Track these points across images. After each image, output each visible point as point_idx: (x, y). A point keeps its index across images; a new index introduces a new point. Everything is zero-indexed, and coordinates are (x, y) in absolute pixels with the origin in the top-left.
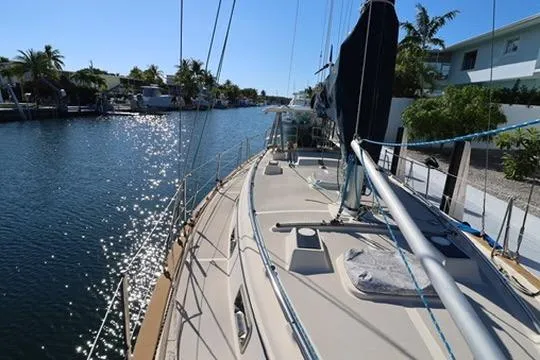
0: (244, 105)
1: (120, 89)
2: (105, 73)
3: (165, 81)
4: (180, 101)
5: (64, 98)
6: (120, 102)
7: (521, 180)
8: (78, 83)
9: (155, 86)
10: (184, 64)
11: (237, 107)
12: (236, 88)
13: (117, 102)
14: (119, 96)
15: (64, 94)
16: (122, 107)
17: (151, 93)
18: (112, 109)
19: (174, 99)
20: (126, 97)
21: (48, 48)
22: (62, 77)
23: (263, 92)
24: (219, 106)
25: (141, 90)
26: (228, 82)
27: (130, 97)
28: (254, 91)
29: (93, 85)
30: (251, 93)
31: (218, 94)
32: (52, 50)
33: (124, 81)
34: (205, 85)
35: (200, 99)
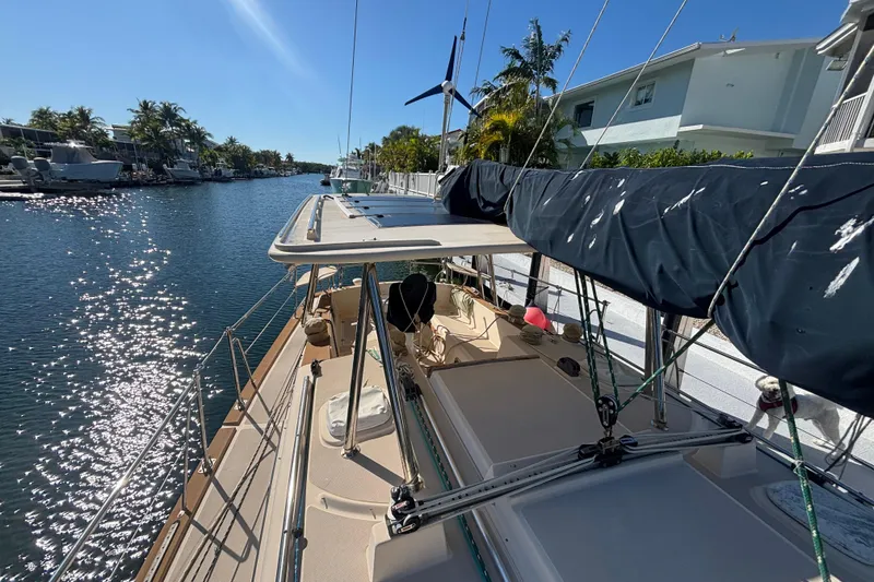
0: (260, 175)
3: (111, 136)
4: (142, 171)
10: (146, 106)
11: (250, 178)
12: (246, 150)
19: (128, 168)
23: (289, 157)
24: (219, 178)
26: (232, 141)
28: (277, 156)
30: (269, 158)
31: (215, 158)
35: (182, 167)
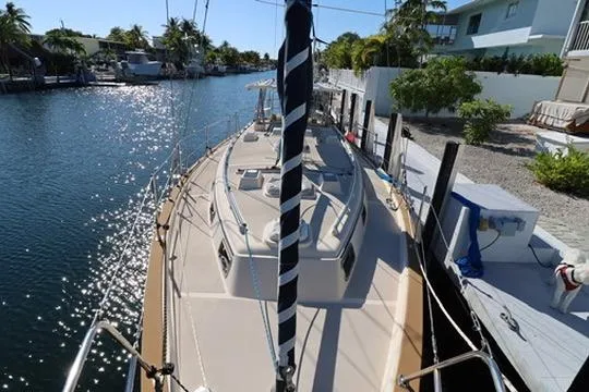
0: (245, 71)
1: (101, 55)
2: (80, 35)
3: (151, 44)
4: (171, 68)
5: (39, 67)
6: (103, 70)
7: (478, 145)
8: (52, 49)
9: (140, 52)
10: (173, 22)
11: (237, 73)
12: (234, 51)
13: (98, 70)
14: (101, 64)
15: (39, 63)
16: (105, 77)
17: (137, 59)
18: (94, 79)
19: (164, 66)
20: (108, 64)
21: (10, 7)
22: (33, 42)
23: (267, 56)
24: (217, 73)
25: (125, 55)
26: (226, 44)
27: (114, 65)
28: (256, 55)
29: (69, 51)
30: (251, 57)
31: (214, 58)
32: (15, 8)
33: (103, 44)
34: (198, 48)
35: (194, 64)
